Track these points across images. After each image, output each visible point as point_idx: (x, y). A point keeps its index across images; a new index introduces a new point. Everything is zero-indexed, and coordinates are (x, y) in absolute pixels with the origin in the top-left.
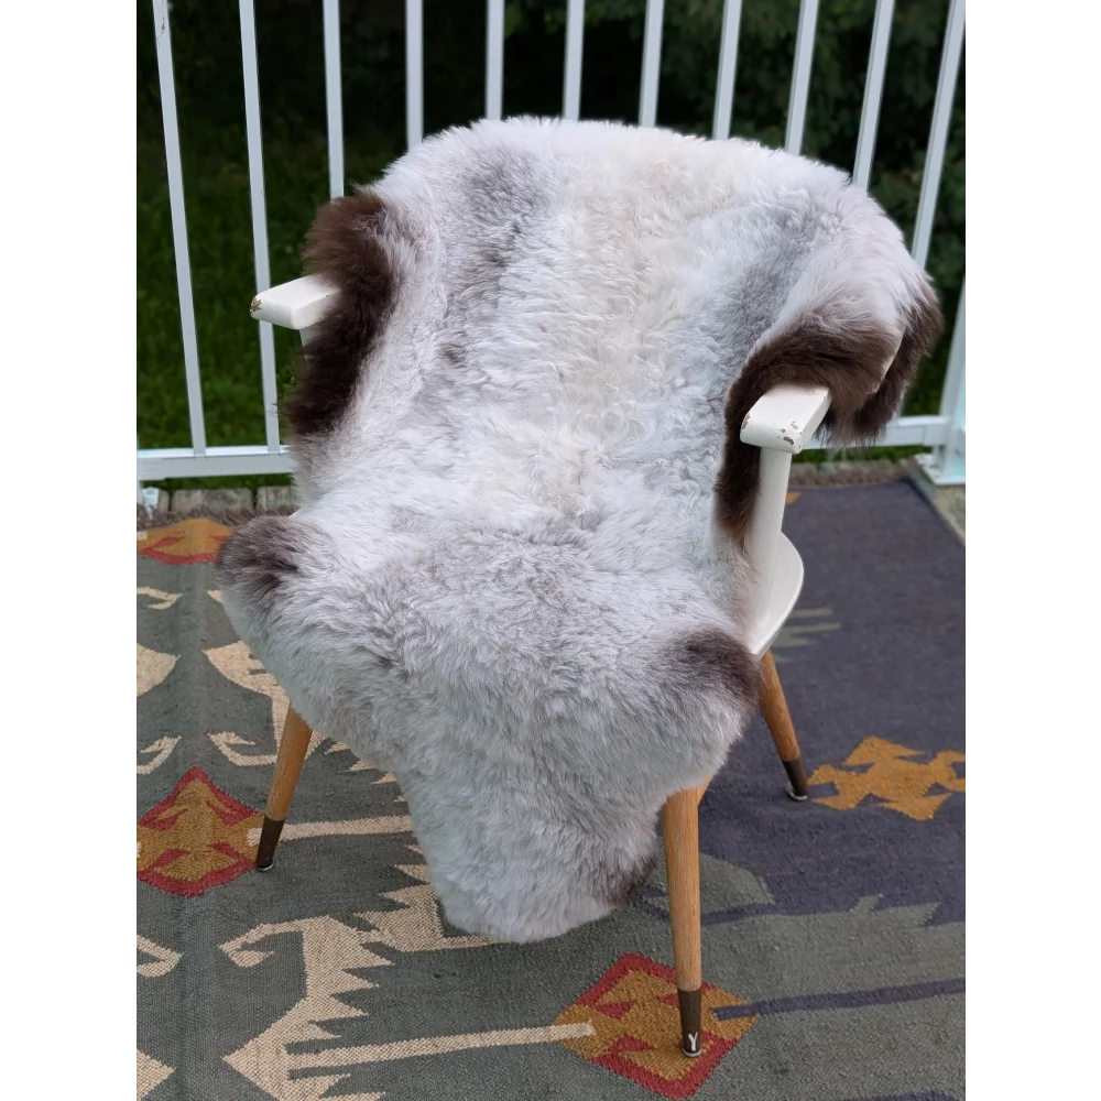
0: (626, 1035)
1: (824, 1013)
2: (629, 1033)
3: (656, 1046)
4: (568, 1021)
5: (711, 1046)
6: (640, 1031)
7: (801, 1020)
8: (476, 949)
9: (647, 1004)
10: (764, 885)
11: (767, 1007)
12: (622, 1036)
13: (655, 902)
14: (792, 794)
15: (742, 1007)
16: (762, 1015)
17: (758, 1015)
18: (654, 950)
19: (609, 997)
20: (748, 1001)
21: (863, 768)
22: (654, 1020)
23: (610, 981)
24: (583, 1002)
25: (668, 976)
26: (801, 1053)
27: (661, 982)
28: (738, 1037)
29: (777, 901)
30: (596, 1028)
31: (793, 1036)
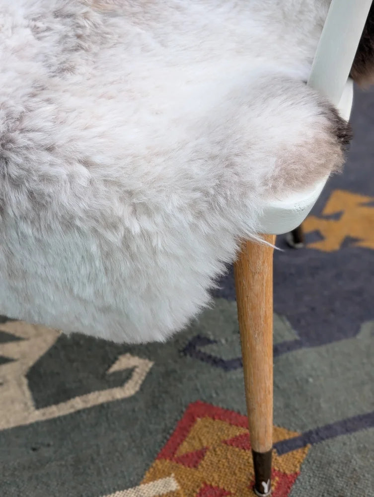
0: (205, 483)
1: (360, 434)
2: (208, 483)
3: (233, 491)
4: (154, 478)
5: (277, 483)
6: (216, 478)
7: (345, 444)
8: (65, 417)
9: (217, 449)
10: (288, 324)
11: (314, 436)
12: (202, 486)
13: (206, 349)
14: (291, 243)
15: (294, 440)
16: (312, 443)
17: (309, 446)
18: (214, 395)
19: (185, 448)
20: (298, 433)
21: (337, 216)
22: (226, 464)
23: (183, 431)
24: (163, 456)
25: (230, 420)
26: (351, 478)
27: (225, 425)
28: (298, 470)
29: (300, 335)
30: (179, 482)
31: (342, 462)
